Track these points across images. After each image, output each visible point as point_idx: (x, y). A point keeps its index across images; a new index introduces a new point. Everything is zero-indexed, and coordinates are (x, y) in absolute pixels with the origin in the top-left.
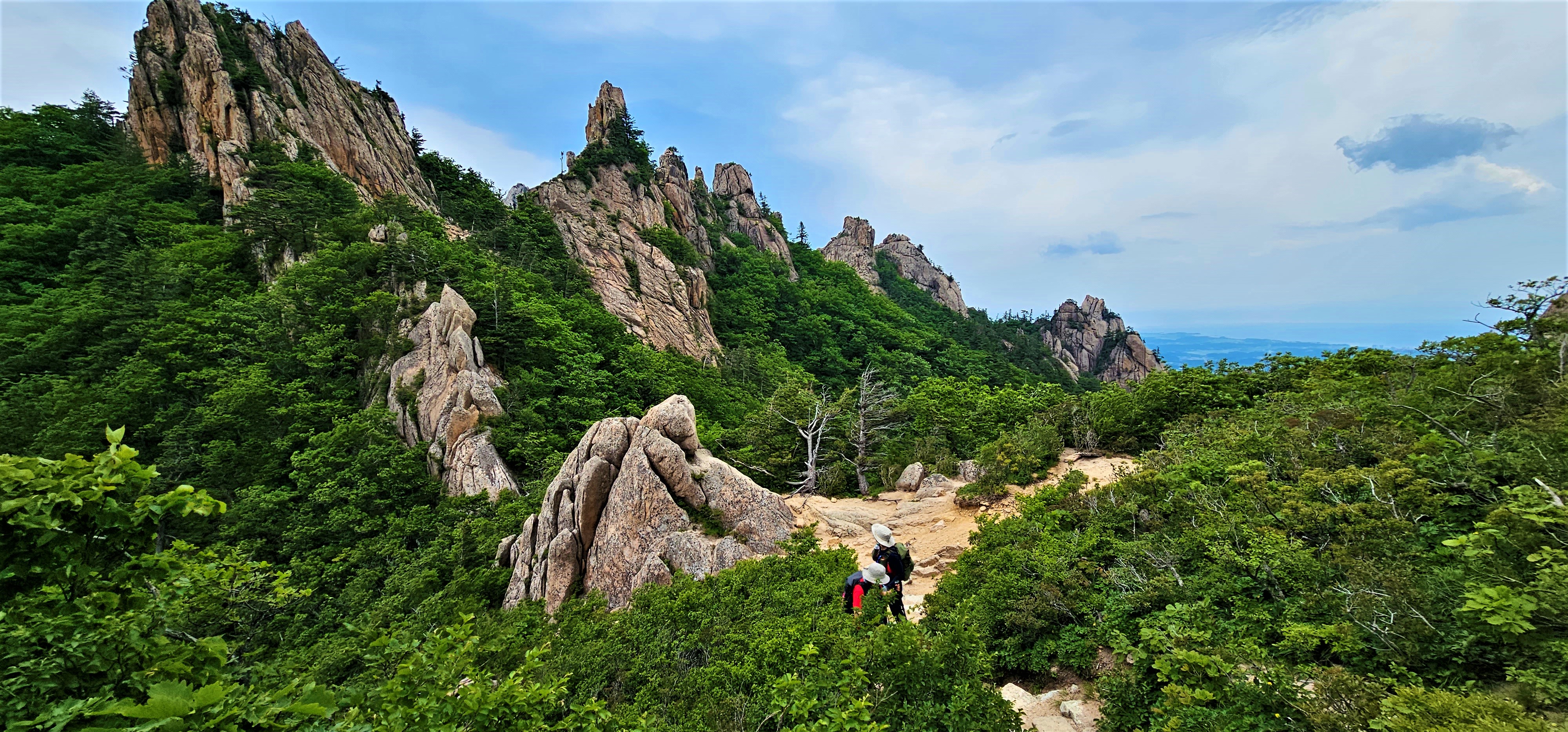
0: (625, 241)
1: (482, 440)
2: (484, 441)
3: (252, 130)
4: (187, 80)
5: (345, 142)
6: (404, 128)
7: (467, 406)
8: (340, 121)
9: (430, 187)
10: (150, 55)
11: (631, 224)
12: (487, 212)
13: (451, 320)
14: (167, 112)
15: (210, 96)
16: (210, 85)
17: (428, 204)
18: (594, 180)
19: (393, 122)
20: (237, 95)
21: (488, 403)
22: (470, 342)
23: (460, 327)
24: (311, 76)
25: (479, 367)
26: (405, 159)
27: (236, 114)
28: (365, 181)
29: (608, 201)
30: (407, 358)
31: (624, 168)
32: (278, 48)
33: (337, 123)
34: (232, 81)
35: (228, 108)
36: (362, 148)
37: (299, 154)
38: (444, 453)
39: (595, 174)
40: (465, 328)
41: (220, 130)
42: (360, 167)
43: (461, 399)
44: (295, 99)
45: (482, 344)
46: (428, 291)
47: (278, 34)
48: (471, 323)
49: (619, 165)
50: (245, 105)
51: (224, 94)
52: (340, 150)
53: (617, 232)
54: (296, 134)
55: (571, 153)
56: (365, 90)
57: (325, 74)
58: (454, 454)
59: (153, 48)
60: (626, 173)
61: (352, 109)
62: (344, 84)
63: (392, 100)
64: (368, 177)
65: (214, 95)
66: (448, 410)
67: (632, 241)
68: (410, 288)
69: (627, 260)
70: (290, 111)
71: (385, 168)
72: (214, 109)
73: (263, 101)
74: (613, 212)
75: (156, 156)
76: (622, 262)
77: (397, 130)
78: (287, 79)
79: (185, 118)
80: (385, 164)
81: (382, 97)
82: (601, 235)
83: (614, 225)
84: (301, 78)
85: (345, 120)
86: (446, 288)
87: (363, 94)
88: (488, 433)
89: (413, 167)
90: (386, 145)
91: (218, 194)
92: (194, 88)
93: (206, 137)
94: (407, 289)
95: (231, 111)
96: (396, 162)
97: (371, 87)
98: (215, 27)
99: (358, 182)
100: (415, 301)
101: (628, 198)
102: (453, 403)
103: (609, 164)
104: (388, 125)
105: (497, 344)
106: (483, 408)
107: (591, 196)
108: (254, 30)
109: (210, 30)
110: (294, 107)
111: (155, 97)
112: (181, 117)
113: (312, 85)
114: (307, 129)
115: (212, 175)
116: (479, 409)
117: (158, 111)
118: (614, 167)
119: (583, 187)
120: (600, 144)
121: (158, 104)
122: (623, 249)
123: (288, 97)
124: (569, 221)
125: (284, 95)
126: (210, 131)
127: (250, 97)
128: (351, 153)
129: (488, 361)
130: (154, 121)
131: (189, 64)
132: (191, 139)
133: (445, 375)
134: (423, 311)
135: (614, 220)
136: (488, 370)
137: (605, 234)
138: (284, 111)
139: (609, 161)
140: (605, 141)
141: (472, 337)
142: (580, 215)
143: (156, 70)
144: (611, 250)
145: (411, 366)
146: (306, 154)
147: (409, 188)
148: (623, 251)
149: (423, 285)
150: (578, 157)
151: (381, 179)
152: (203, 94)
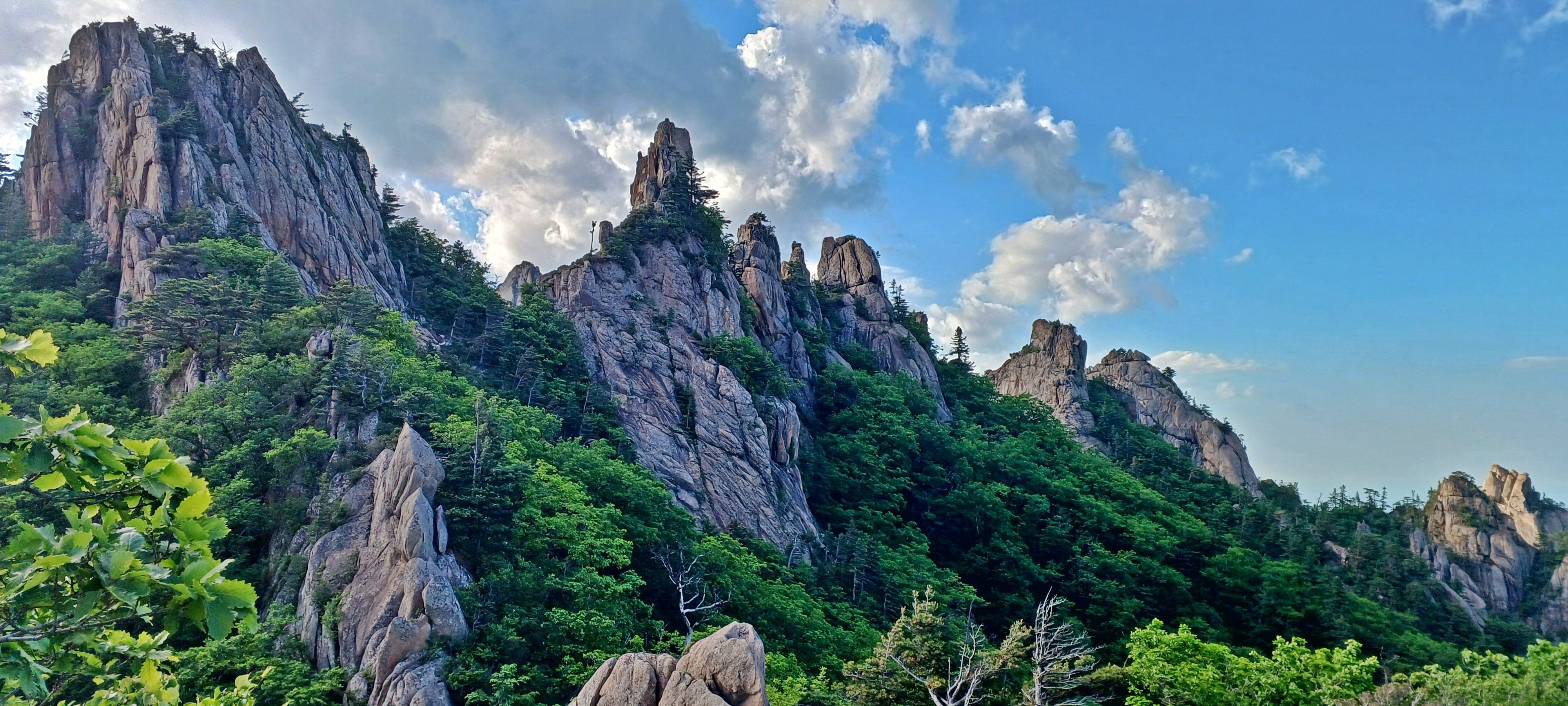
0: (677, 356)
1: (429, 676)
2: (432, 677)
3: (174, 194)
4: (104, 127)
5: (292, 210)
6: (373, 187)
7: (414, 615)
8: (288, 179)
9: (398, 271)
10: (64, 97)
11: (689, 330)
12: (476, 309)
13: (407, 479)
14: (70, 170)
15: (128, 149)
16: (132, 134)
17: (392, 294)
18: (637, 263)
19: (360, 179)
20: (163, 148)
21: (447, 613)
22: (431, 513)
23: (418, 492)
24: (261, 120)
25: (439, 553)
26: (370, 232)
27: (156, 173)
28: (309, 264)
29: (656, 296)
30: (337, 534)
31: (684, 246)
32: (223, 83)
33: (284, 182)
34: (160, 129)
35: (148, 165)
36: (312, 217)
37: (229, 226)
38: (369, 691)
39: (640, 254)
40: (425, 492)
41: (132, 194)
42: (306, 244)
43: (406, 606)
44: (234, 150)
45: (449, 519)
46: (379, 432)
47: (228, 66)
48: (436, 484)
49: (677, 242)
50: (169, 159)
51: (147, 147)
52: (282, 220)
53: (666, 341)
54: (227, 199)
55: (607, 223)
56: (327, 137)
57: (278, 117)
58: (384, 697)
59: (69, 88)
60: (685, 253)
61: (307, 163)
62: (301, 129)
63: (362, 150)
64: (314, 258)
65: (134, 147)
66: (385, 622)
67: (688, 357)
68: (354, 428)
69: (677, 386)
70: (225, 167)
71: (340, 245)
72: (131, 166)
73: (194, 155)
74: (663, 311)
75: (43, 230)
76: (670, 388)
77: (364, 192)
78: (229, 125)
79: (91, 178)
80: (341, 238)
81: (351, 146)
82: (641, 346)
83: (662, 332)
84: (247, 122)
85: (295, 178)
86: (407, 429)
87: (324, 142)
88: (440, 662)
89: (379, 243)
90: (345, 212)
91: (114, 280)
92: (110, 137)
93: (114, 203)
94: (349, 428)
95: (151, 168)
96: (357, 236)
97: (336, 131)
98: (151, 60)
99: (300, 265)
100: (359, 447)
101: (686, 292)
102: (393, 610)
103: (662, 239)
104: (353, 184)
105: (470, 519)
106: (438, 621)
107: (631, 287)
108: (199, 61)
109: (144, 64)
110: (231, 162)
111: (59, 150)
112: (87, 176)
113: (258, 131)
114: (243, 191)
115: (111, 254)
116: (431, 622)
117: (60, 168)
118: (667, 244)
119: (621, 273)
120: (650, 211)
121: (61, 160)
122: (673, 369)
123: (226, 149)
124: (595, 324)
125: (221, 146)
126: (120, 195)
127: (178, 152)
128: (296, 224)
129: (451, 546)
130: (52, 182)
131: (111, 107)
132: (93, 206)
133: (387, 563)
134: (369, 461)
135: (663, 324)
136: (451, 558)
137: (648, 344)
138: (217, 167)
139: (663, 235)
140: (658, 205)
141: (434, 507)
142: (613, 316)
143: (67, 116)
144: (654, 369)
145: (341, 547)
146: (238, 227)
147: (368, 273)
148: (673, 372)
149: (373, 422)
150: (617, 228)
151: (332, 260)
152: (119, 147)
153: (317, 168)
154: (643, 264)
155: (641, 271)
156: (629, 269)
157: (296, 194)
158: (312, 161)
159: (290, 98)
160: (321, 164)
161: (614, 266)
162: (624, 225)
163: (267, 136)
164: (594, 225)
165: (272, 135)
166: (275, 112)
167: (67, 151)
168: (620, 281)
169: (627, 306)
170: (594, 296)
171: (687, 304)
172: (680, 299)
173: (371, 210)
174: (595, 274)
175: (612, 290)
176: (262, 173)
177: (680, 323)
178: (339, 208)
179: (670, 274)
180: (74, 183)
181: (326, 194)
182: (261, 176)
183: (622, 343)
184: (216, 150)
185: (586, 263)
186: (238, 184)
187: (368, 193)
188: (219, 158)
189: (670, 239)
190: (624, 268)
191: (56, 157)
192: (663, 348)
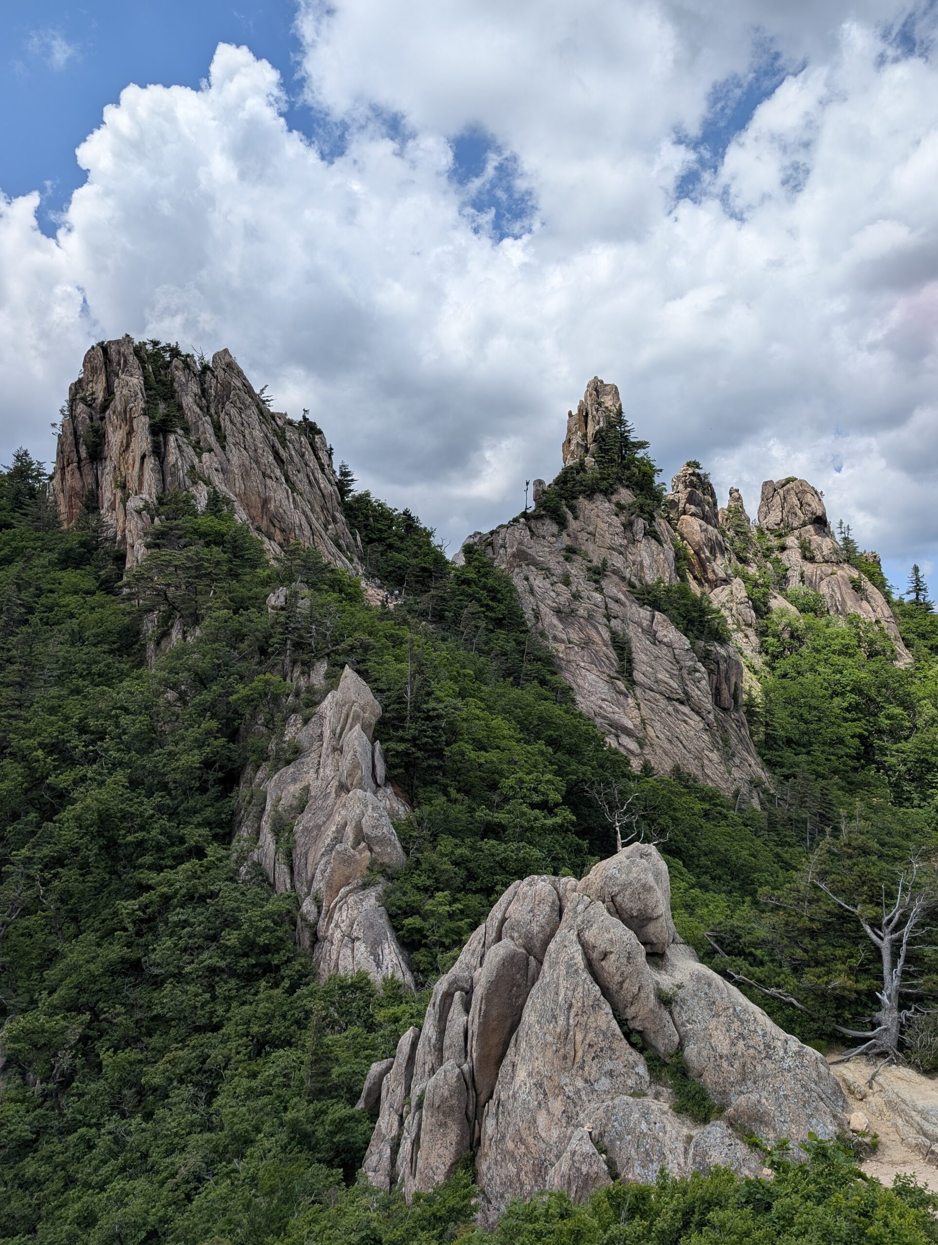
0: (612, 605)
1: (370, 900)
2: (373, 901)
3: (164, 480)
4: (110, 430)
5: (261, 488)
6: (330, 465)
7: (356, 843)
8: (257, 462)
9: (355, 539)
10: (81, 407)
11: (623, 579)
12: (424, 569)
13: (347, 716)
14: (86, 469)
15: (128, 446)
16: (130, 433)
17: (351, 560)
18: (570, 516)
19: (318, 459)
20: (154, 442)
21: (383, 841)
22: (369, 747)
23: (358, 727)
24: (233, 411)
25: (378, 786)
26: (329, 505)
27: (150, 463)
28: (279, 536)
29: (589, 547)
30: (291, 769)
31: (615, 498)
32: (202, 383)
33: (254, 465)
34: (151, 426)
35: (143, 457)
36: (279, 495)
37: (207, 505)
38: (319, 913)
39: (573, 509)
40: (364, 729)
41: (133, 485)
42: (275, 519)
43: (350, 832)
44: (212, 440)
45: (386, 752)
46: (327, 676)
47: (206, 368)
48: (374, 720)
49: (608, 493)
50: (159, 452)
51: (142, 442)
52: (254, 499)
53: (600, 590)
54: (208, 482)
55: (540, 482)
56: (290, 423)
57: (248, 407)
58: (331, 917)
59: (83, 400)
60: (618, 505)
61: (273, 447)
62: (267, 417)
63: (320, 432)
64: (283, 531)
65: (132, 444)
66: (331, 848)
67: (623, 604)
68: (306, 673)
69: (614, 634)
70: (206, 456)
71: (303, 518)
72: (131, 461)
73: (179, 446)
74: (596, 562)
75: (69, 520)
76: (607, 636)
77: (323, 470)
78: (208, 418)
79: (102, 474)
80: (304, 512)
81: (309, 429)
82: (576, 596)
83: (596, 581)
84: (222, 415)
85: (263, 460)
86: (347, 670)
87: (288, 428)
88: (380, 888)
89: (338, 515)
90: (308, 488)
91: (120, 558)
92: (115, 438)
93: (119, 494)
94: (303, 673)
95: (146, 460)
96: (318, 509)
97: (297, 418)
98: (144, 368)
99: (270, 537)
100: (310, 690)
101: (619, 541)
102: (338, 838)
103: (593, 492)
104: (313, 463)
105: (407, 754)
106: (377, 849)
107: (565, 541)
108: (181, 366)
109: (138, 372)
110: (210, 450)
111: (78, 452)
112: (99, 473)
113: (231, 421)
114: (221, 476)
115: (119, 538)
116: (371, 850)
117: (79, 468)
118: (599, 497)
119: (555, 528)
120: (581, 467)
121: (80, 461)
122: (608, 617)
123: (206, 439)
124: (531, 578)
125: (202, 438)
126: (123, 487)
127: (166, 444)
128: (265, 502)
129: (390, 779)
130: (73, 480)
131: (114, 413)
132: (104, 498)
133: (333, 795)
134: (317, 704)
135: (597, 574)
136: (389, 790)
137: (583, 594)
138: (199, 455)
139: (593, 489)
140: (589, 460)
141: (373, 743)
142: (548, 569)
143: (83, 423)
144: (590, 618)
145: (294, 780)
146: (215, 505)
147: (329, 542)
148: (609, 621)
149: (322, 668)
150: (549, 486)
151: (297, 532)
152: (122, 445)
153: (282, 451)
154: (576, 518)
155: (573, 525)
156: (562, 524)
157: (265, 475)
158: (278, 445)
159: (257, 391)
160: (285, 447)
161: (548, 521)
162: (557, 482)
163: (238, 425)
164: (527, 484)
165: (242, 424)
166: (243, 404)
167: (84, 453)
168: (553, 535)
169: (562, 559)
170: (529, 551)
171: (621, 553)
172: (613, 549)
173: (329, 486)
174: (531, 531)
175: (547, 544)
176: (235, 458)
177: (615, 572)
178: (303, 486)
179: (603, 525)
180: (89, 480)
181: (290, 473)
182: (235, 461)
183: (558, 595)
184: (198, 442)
185: (522, 520)
186: (217, 470)
187: (327, 471)
188: (201, 449)
189: (601, 491)
190: (557, 523)
191: (76, 459)
192: (598, 597)
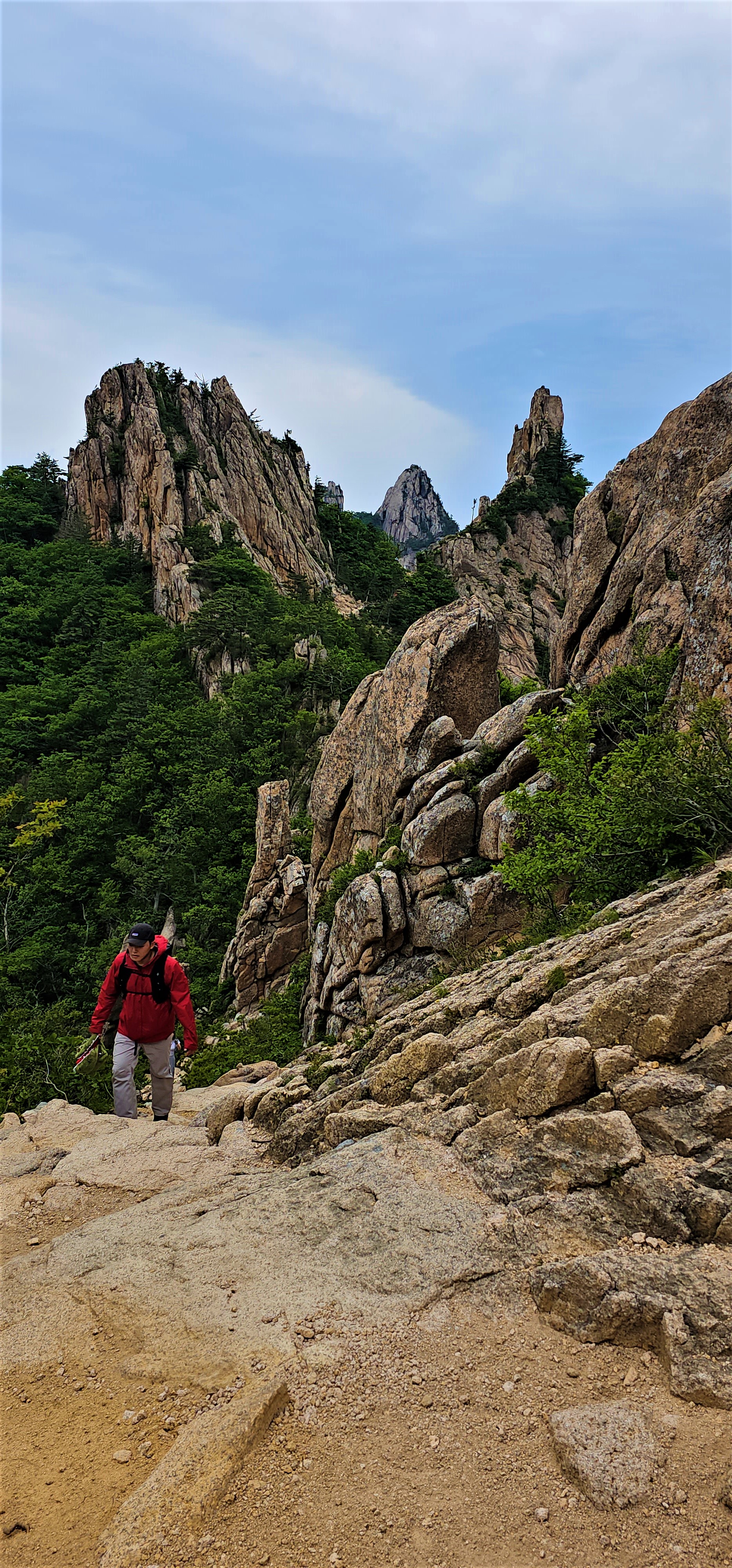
0: (538, 615)
3: (185, 511)
4: (131, 453)
6: (308, 481)
9: (328, 550)
10: (103, 428)
11: (549, 590)
14: (111, 483)
16: (153, 462)
17: (324, 569)
18: (509, 532)
19: (299, 476)
20: (176, 477)
24: (234, 441)
26: (307, 519)
27: (174, 496)
28: (270, 553)
29: (524, 560)
31: (550, 515)
32: (204, 409)
33: (251, 491)
34: (175, 463)
35: (166, 489)
36: (271, 517)
37: (222, 535)
39: (512, 523)
42: (267, 538)
44: (217, 467)
47: (206, 394)
49: (542, 512)
50: (182, 486)
51: (165, 475)
52: (252, 521)
53: (529, 601)
54: (217, 510)
55: (485, 499)
56: (274, 441)
60: (551, 521)
63: (300, 449)
69: (537, 640)
70: (213, 482)
71: (290, 537)
73: (196, 480)
74: (528, 575)
75: (97, 525)
76: (531, 642)
77: (302, 486)
78: (211, 444)
79: (125, 489)
80: (290, 531)
81: (290, 446)
82: (509, 606)
83: (527, 593)
84: (223, 441)
85: (259, 487)
87: (274, 447)
89: (314, 527)
90: (290, 504)
93: (143, 512)
95: (169, 491)
96: (298, 523)
97: (281, 437)
99: (264, 554)
101: (549, 556)
103: (531, 510)
107: (504, 554)
108: (188, 393)
109: (153, 401)
110: (217, 477)
111: (104, 469)
113: (232, 450)
114: (225, 500)
118: (536, 514)
119: (495, 543)
120: (522, 483)
121: (105, 476)
122: (533, 625)
123: (212, 467)
124: (472, 588)
125: (208, 464)
126: (147, 507)
127: (187, 478)
128: (261, 523)
130: (100, 494)
132: (128, 512)
135: (528, 586)
137: (515, 605)
138: (207, 481)
139: (531, 506)
140: (529, 478)
142: (487, 580)
143: (106, 442)
144: (519, 626)
146: (227, 534)
147: (306, 551)
148: (534, 628)
154: (513, 533)
155: (512, 539)
156: (502, 538)
157: (260, 499)
158: (267, 467)
159: (248, 414)
160: (273, 467)
161: (489, 536)
162: (500, 497)
163: (239, 455)
164: (475, 502)
165: (242, 454)
166: (242, 434)
167: (108, 470)
168: (493, 549)
169: (499, 572)
170: (472, 564)
171: (550, 567)
172: (543, 564)
173: (307, 502)
174: (475, 545)
175: (487, 557)
177: (542, 584)
178: (287, 505)
179: (537, 541)
180: (113, 493)
181: (277, 493)
182: (236, 486)
183: (494, 604)
184: (205, 468)
185: (468, 535)
186: (222, 495)
187: (305, 487)
188: (207, 474)
189: (538, 509)
190: (498, 538)
191: (102, 475)
192: (526, 607)
